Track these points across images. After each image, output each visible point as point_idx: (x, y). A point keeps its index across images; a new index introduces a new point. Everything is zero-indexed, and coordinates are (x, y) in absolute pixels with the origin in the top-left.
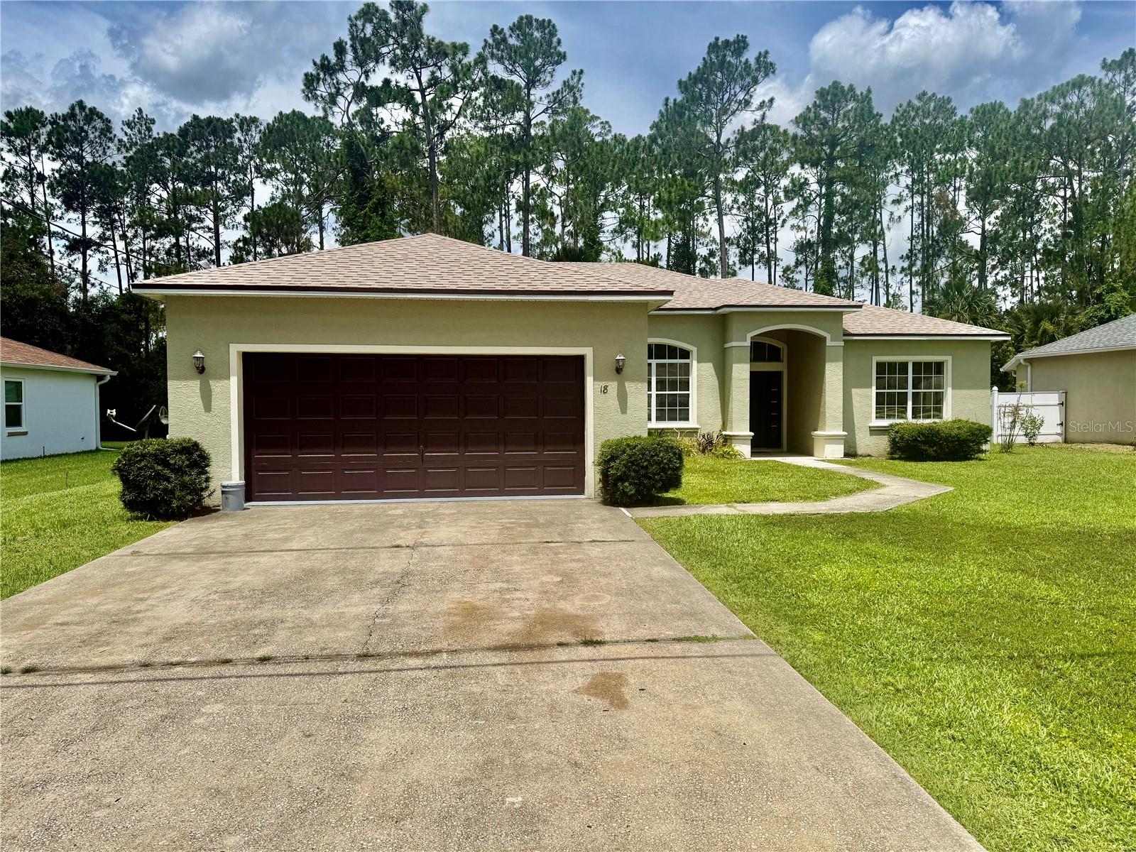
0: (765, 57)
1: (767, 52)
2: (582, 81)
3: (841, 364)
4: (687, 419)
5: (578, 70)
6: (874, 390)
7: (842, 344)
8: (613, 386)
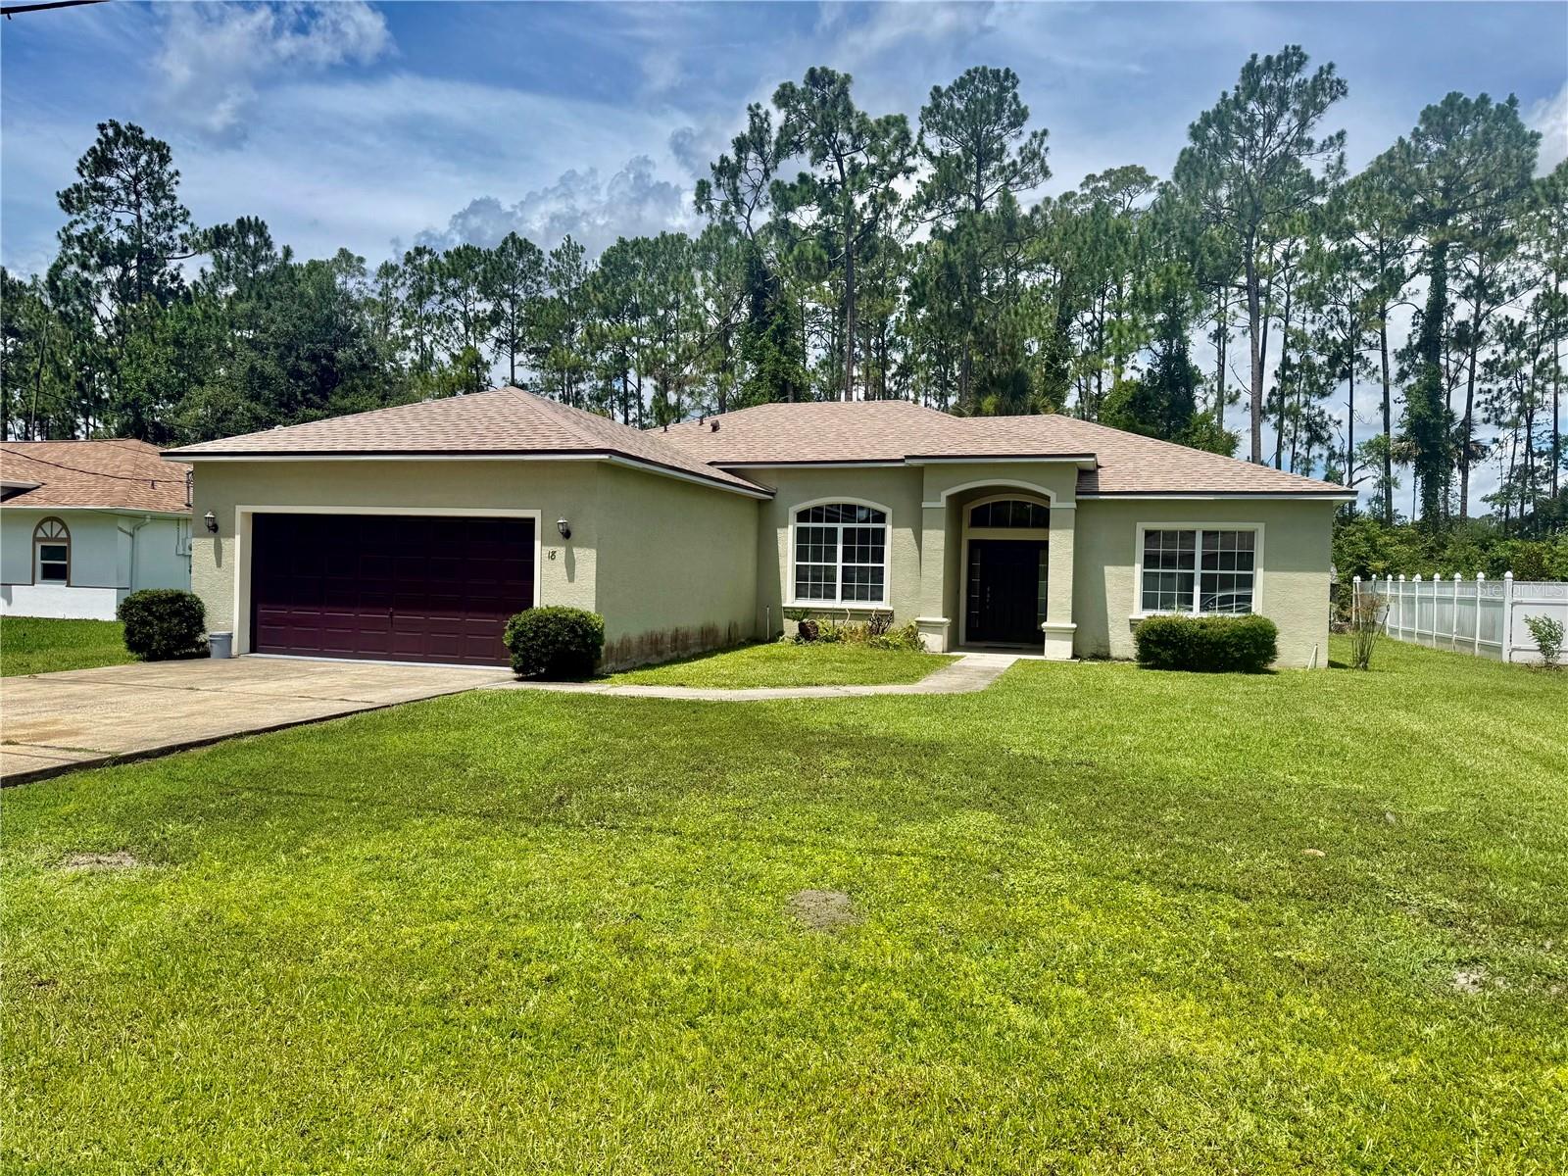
0: (1329, 73)
1: (1331, 66)
3: (1071, 533)
4: (880, 599)
5: (1040, 131)
6: (1138, 569)
7: (1074, 505)
8: (561, 552)
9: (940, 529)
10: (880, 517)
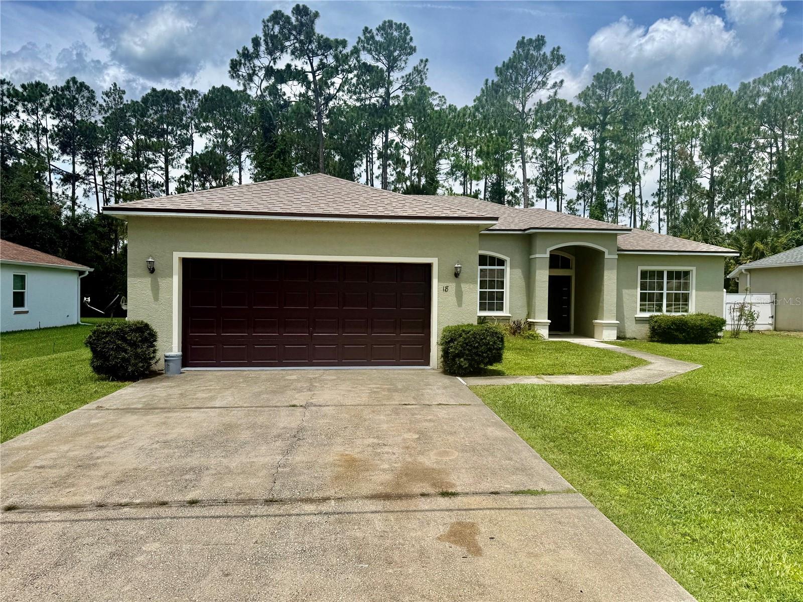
0: (558, 51)
1: (559, 48)
2: (426, 67)
3: (615, 271)
4: (502, 310)
5: (424, 59)
6: (639, 291)
7: (616, 257)
8: (452, 287)
9: (546, 270)
10: (501, 262)
